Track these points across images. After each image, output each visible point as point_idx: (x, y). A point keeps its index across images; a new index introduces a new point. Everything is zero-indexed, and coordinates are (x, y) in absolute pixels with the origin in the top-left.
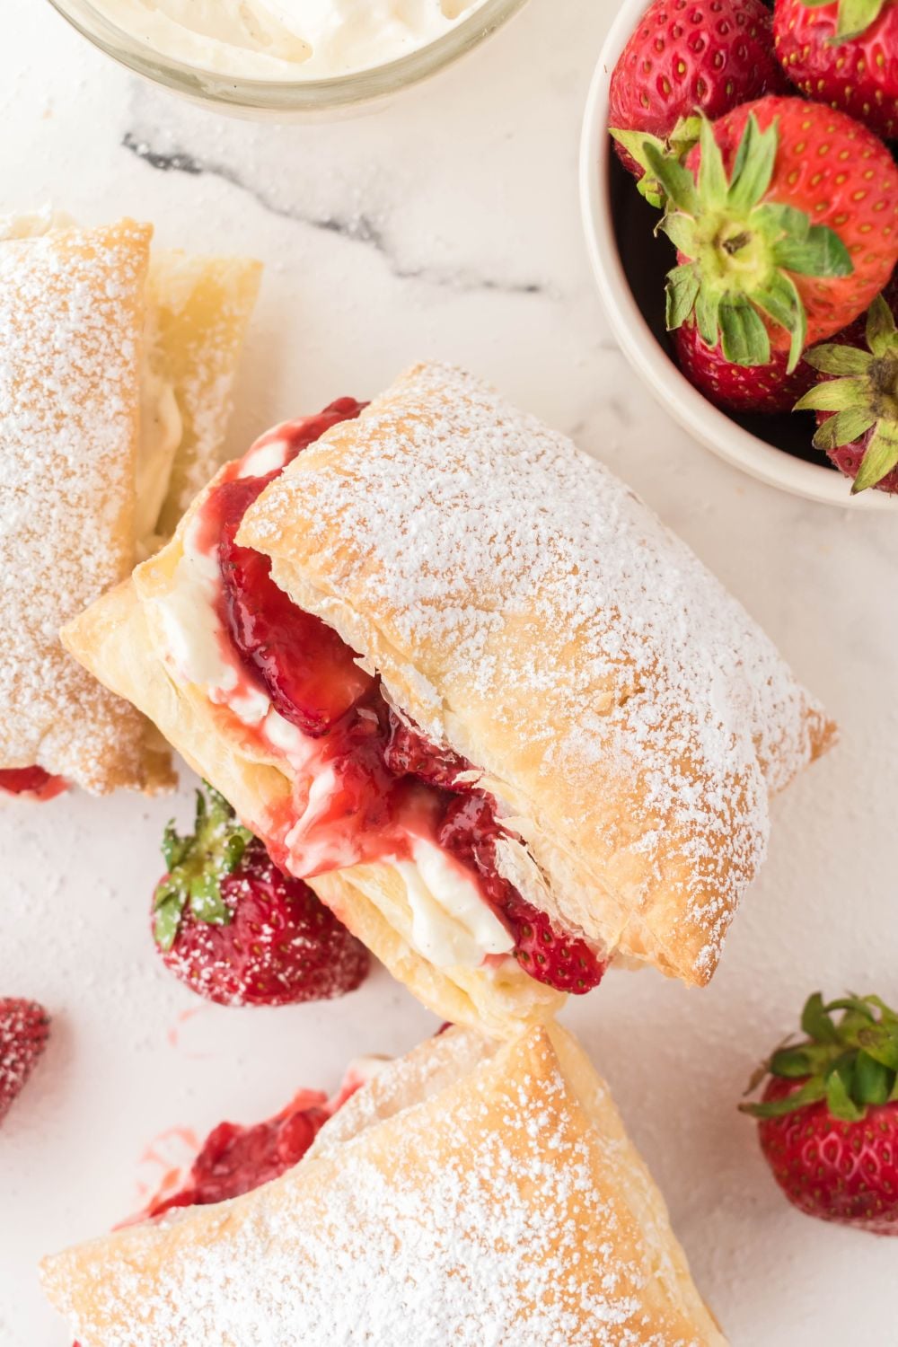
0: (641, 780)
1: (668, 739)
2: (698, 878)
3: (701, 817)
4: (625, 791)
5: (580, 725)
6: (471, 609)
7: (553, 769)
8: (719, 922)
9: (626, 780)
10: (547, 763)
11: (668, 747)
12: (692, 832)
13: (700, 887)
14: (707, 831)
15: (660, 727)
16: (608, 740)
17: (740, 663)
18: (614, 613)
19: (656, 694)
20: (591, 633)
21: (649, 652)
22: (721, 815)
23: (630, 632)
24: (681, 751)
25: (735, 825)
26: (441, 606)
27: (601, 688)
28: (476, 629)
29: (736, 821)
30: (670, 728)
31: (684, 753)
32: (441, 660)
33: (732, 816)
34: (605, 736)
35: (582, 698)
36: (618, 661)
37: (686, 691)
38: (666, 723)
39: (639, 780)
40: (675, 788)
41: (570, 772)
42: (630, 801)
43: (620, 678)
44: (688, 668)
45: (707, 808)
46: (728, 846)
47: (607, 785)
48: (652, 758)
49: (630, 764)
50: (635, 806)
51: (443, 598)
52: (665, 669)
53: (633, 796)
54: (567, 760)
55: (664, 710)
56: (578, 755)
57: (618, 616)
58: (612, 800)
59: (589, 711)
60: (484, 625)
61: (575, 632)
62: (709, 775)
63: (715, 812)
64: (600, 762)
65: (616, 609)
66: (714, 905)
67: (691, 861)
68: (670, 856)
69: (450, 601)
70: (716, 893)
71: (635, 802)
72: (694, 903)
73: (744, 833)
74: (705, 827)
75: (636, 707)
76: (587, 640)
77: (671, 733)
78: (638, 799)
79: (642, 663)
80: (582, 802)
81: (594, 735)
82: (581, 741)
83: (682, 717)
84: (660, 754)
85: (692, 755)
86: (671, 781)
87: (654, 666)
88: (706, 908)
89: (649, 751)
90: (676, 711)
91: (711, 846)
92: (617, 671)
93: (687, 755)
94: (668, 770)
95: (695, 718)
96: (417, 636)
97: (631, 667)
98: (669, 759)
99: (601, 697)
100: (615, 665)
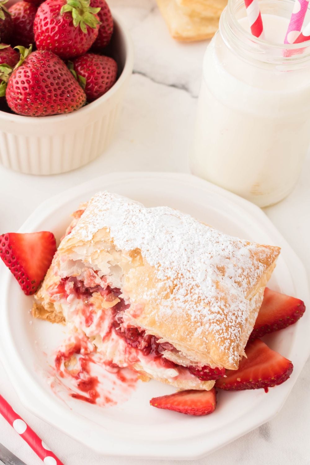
0: (187, 314)
1: (191, 296)
3: (212, 316)
4: (184, 320)
5: (162, 305)
7: (160, 322)
8: (231, 348)
9: (182, 316)
10: (157, 321)
11: (192, 299)
12: (210, 323)
13: (220, 340)
14: (215, 321)
15: (187, 294)
16: (172, 306)
17: (212, 257)
18: (158, 265)
19: (182, 284)
21: (174, 272)
22: (219, 313)
23: (166, 268)
24: (197, 298)
25: (226, 313)
27: (163, 291)
29: (225, 312)
30: (191, 293)
31: (198, 299)
33: (223, 310)
34: (171, 305)
36: (164, 280)
37: (192, 278)
38: (189, 292)
39: (186, 314)
40: (199, 311)
41: (165, 321)
42: (187, 322)
43: (167, 285)
44: (191, 270)
45: (212, 313)
46: (225, 322)
47: (178, 320)
48: (188, 306)
49: (182, 311)
50: (189, 323)
52: (182, 275)
53: (187, 320)
54: (163, 318)
55: (186, 288)
56: (165, 315)
57: (160, 265)
58: (182, 324)
59: (162, 300)
62: (210, 301)
63: (216, 313)
64: (172, 314)
65: (159, 263)
66: (227, 343)
67: (213, 332)
68: (207, 334)
70: (226, 339)
71: (188, 322)
72: (220, 345)
73: (230, 314)
74: (214, 319)
75: (177, 292)
77: (192, 294)
78: (189, 320)
79: (173, 277)
80: (174, 328)
81: (167, 306)
82: (164, 310)
83: (194, 287)
84: (190, 303)
85: (201, 298)
86: (197, 310)
87: (178, 275)
88: (225, 345)
89: (186, 303)
90: (191, 286)
91: (218, 325)
92: (165, 284)
93: (199, 299)
94: (195, 306)
95: (198, 285)
97: (169, 280)
98: (194, 303)
100: (164, 282)
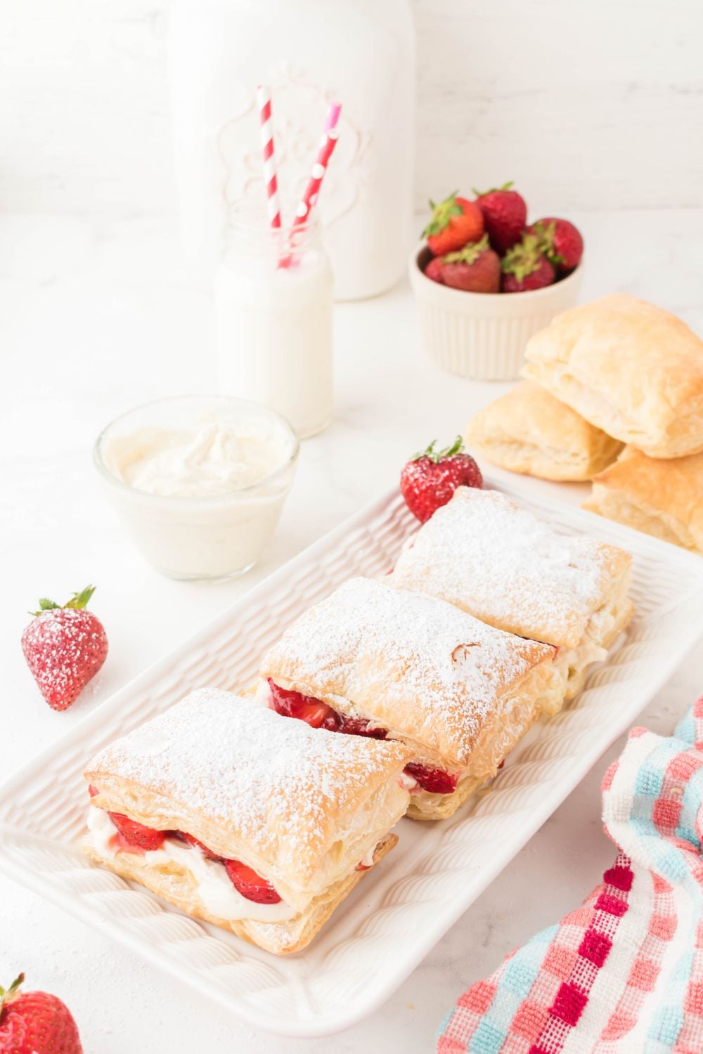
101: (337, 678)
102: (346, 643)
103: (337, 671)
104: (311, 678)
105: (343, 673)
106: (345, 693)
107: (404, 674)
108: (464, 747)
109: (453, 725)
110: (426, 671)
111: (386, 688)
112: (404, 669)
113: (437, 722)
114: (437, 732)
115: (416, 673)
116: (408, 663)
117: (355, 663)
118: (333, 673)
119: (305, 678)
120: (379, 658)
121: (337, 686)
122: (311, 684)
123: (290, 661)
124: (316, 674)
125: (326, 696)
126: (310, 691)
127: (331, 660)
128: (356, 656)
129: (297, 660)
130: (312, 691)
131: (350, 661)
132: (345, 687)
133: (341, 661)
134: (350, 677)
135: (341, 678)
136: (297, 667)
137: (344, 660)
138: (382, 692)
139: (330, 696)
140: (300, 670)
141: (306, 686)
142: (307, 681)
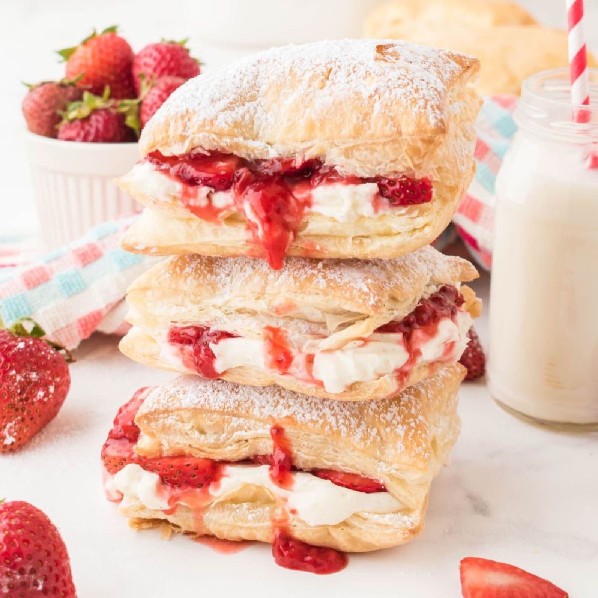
2: (405, 100)
6: (246, 104)
20: (295, 70)
26: (232, 109)
28: (255, 108)
32: (252, 129)
35: (310, 90)
51: (229, 105)
60: (258, 105)
61: (290, 75)
69: (234, 105)
76: (296, 74)
96: (230, 122)
99: (316, 83)
101: (243, 117)
102: (242, 80)
103: (241, 110)
104: (212, 122)
105: (248, 112)
106: (258, 133)
107: (328, 78)
108: (435, 113)
109: (411, 97)
110: (354, 67)
111: (311, 100)
112: (327, 74)
113: (389, 104)
114: (393, 115)
115: (342, 73)
116: (329, 66)
117: (259, 99)
118: (237, 113)
119: (204, 126)
120: (290, 77)
121: (246, 128)
122: (213, 129)
123: (179, 114)
124: (217, 116)
125: (236, 140)
126: (214, 140)
127: (231, 99)
128: (258, 91)
129: (187, 112)
130: (216, 139)
131: (253, 98)
132: (255, 127)
133: (242, 100)
134: (257, 115)
135: (247, 117)
136: (189, 120)
137: (245, 98)
138: (306, 107)
139: (240, 140)
140: (195, 119)
141: (207, 135)
142: (207, 128)
